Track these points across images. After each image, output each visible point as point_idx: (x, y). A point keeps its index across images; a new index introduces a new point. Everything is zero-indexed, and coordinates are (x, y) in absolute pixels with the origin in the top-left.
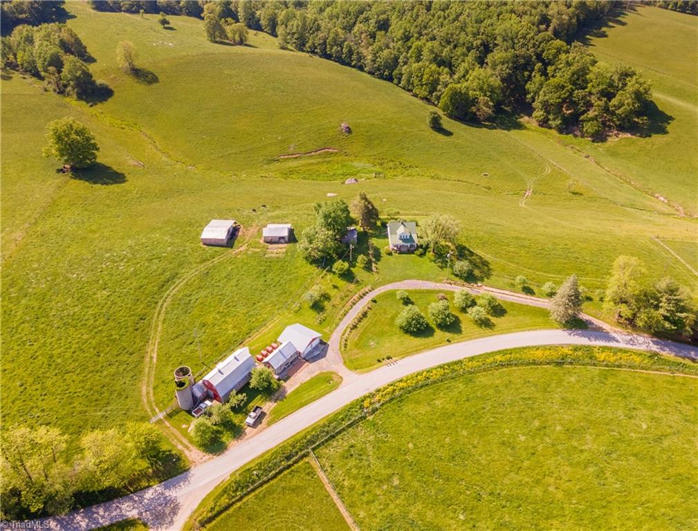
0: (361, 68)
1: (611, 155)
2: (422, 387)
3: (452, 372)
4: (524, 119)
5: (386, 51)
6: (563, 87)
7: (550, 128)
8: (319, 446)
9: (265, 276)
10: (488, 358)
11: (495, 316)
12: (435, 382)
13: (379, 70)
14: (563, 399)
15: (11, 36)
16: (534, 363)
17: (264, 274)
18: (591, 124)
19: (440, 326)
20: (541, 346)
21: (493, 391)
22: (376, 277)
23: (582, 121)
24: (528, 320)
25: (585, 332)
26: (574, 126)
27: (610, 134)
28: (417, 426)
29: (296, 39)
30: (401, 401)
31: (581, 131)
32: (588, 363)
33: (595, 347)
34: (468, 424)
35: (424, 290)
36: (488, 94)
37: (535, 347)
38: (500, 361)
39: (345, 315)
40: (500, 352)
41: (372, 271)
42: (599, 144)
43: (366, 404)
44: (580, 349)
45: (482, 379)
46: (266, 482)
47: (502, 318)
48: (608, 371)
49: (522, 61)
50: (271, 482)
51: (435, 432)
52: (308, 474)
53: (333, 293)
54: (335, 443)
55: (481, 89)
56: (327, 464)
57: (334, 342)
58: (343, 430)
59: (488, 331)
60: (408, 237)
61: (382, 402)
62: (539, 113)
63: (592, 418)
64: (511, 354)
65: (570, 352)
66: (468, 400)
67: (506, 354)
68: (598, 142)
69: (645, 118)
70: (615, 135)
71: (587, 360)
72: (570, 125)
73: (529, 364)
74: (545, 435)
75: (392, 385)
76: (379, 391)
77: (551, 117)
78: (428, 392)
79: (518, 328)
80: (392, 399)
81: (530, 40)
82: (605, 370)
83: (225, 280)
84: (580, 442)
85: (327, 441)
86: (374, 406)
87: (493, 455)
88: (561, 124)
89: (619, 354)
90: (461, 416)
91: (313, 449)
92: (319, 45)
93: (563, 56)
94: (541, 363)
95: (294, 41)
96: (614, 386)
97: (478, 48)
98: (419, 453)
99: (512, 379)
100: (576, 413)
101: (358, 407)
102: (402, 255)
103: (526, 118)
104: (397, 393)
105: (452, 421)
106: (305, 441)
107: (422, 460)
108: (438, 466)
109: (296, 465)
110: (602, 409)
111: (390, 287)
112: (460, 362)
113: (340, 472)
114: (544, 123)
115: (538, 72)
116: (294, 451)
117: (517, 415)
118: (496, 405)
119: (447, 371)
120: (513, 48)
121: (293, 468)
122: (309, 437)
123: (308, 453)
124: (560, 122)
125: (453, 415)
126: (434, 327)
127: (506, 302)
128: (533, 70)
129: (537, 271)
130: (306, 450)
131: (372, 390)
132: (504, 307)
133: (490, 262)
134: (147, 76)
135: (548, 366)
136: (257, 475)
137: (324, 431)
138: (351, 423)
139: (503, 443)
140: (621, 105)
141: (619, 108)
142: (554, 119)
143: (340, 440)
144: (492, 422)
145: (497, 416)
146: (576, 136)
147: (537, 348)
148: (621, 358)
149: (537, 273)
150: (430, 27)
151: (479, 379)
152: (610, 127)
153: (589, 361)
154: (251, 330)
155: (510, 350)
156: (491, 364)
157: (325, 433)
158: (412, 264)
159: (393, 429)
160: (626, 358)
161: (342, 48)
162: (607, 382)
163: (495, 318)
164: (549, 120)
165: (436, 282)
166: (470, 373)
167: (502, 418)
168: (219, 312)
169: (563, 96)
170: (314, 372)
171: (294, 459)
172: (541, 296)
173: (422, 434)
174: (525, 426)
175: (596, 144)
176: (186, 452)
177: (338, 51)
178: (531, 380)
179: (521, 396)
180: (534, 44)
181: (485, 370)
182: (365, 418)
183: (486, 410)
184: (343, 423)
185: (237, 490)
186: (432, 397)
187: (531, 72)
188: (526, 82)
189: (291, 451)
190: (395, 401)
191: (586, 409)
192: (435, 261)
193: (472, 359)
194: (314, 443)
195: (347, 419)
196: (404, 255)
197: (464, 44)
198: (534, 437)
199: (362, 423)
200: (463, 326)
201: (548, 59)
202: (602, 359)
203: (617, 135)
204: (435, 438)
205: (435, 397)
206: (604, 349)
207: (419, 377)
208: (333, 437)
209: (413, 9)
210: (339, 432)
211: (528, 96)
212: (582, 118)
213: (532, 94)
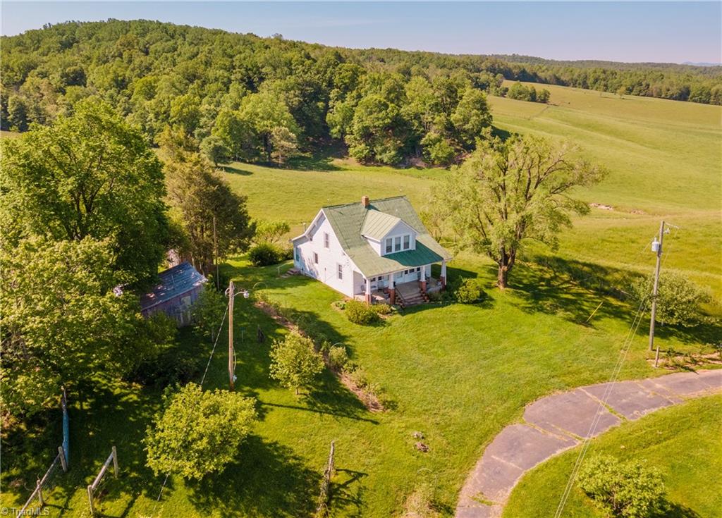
4: (336, 162)
7: (382, 163)
18: (439, 147)
23: (423, 146)
26: (411, 158)
27: (463, 158)
31: (428, 160)
36: (283, 123)
49: (309, 90)
55: (272, 117)
62: (357, 149)
72: (408, 156)
77: (378, 149)
88: (395, 156)
93: (362, 78)
103: (341, 159)
114: (369, 160)
115: (337, 100)
124: (393, 153)
128: (329, 99)
141: (465, 123)
142: (384, 151)
146: (419, 168)
152: (459, 151)
164: (375, 154)
187: (326, 102)
188: (325, 115)
211: (334, 130)
212: (423, 142)
213: (338, 127)
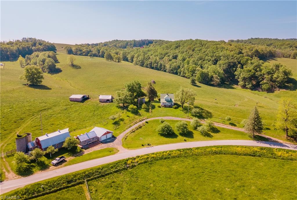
0: (165, 71)
1: (277, 97)
2: (165, 159)
3: (185, 154)
4: (235, 86)
5: (175, 63)
6: (250, 71)
7: (247, 88)
8: (92, 179)
9: (94, 112)
10: (207, 149)
11: (213, 133)
12: (174, 157)
13: (172, 70)
14: (256, 173)
15: (31, 55)
16: (236, 154)
17: (94, 111)
18: (266, 85)
19: (181, 134)
20: (240, 146)
21: (210, 165)
22: (150, 114)
23: (261, 84)
24: (232, 135)
25: (267, 142)
26: (258, 87)
27: (275, 90)
28: (158, 176)
29: (141, 63)
30: (151, 164)
31: (262, 89)
32: (271, 157)
33: (274, 149)
34: (191, 179)
35: (175, 120)
36: (217, 74)
37: (236, 146)
38: (215, 151)
39: (130, 127)
40: (215, 146)
41: (149, 112)
42: (271, 93)
43: (129, 162)
44: (265, 149)
45: (204, 159)
46: (47, 193)
47: (217, 133)
48: (284, 162)
49: (232, 64)
50: (51, 194)
51: (169, 180)
52: (79, 193)
53: (126, 118)
54: (103, 180)
55: (214, 72)
56: (94, 189)
57: (120, 137)
58: (111, 173)
59: (209, 138)
60: (170, 100)
61: (139, 163)
62: (241, 83)
63: (276, 184)
64: (222, 148)
65: (258, 150)
66: (193, 167)
67: (219, 148)
68: (270, 93)
69: (291, 84)
70: (278, 90)
71: (270, 155)
72: (256, 87)
73: (232, 154)
74: (244, 190)
75: (147, 155)
76: (138, 157)
77: (247, 84)
78: (169, 161)
79: (226, 138)
80: (145, 162)
81: (235, 57)
82: (283, 161)
83: (74, 112)
84: (269, 196)
85: (98, 177)
86: (134, 164)
87: (206, 196)
88: (251, 86)
89: (290, 153)
90: (188, 174)
91: (88, 181)
92: (149, 64)
93: (249, 62)
94: (240, 154)
95: (140, 63)
96: (290, 169)
97: (213, 60)
98: (156, 189)
99: (222, 160)
100: (266, 181)
101: (124, 163)
102: (166, 108)
103: (236, 86)
104: (149, 159)
105: (181, 176)
106: (84, 175)
107: (157, 193)
108: (167, 198)
109: (73, 188)
110: (283, 180)
111: (157, 118)
112: (191, 149)
113: (101, 194)
114: (244, 87)
115: (239, 68)
116: (74, 179)
117: (225, 178)
118: (211, 172)
119: (182, 153)
120: (228, 59)
121: (70, 188)
122: (87, 173)
123: (84, 182)
124: (251, 85)
125: (183, 173)
126: (178, 135)
127: (220, 128)
128: (237, 67)
129: (238, 117)
130: (82, 180)
131: (135, 156)
132: (219, 129)
133: (212, 112)
134: (77, 67)
135: (245, 156)
136: (43, 188)
137: (98, 172)
138: (117, 170)
139: (214, 191)
140: (278, 77)
141: (278, 79)
142: (248, 85)
143: (107, 178)
144: (207, 180)
145: (211, 177)
146: (259, 91)
147: (238, 147)
148: (292, 155)
149: (238, 118)
150: (194, 55)
151: (202, 159)
152: (275, 87)
153: (271, 156)
154: (77, 129)
155: (222, 146)
156: (209, 152)
157: (98, 173)
158: (170, 111)
159: (143, 176)
160: (295, 155)
161: (158, 64)
162: (285, 167)
163: (213, 134)
164: (246, 85)
165: (182, 118)
166: (196, 155)
167: (215, 178)
168: (64, 121)
169: (251, 74)
170: (103, 147)
171: (73, 183)
172: (240, 127)
173: (160, 180)
174: (230, 184)
175: (269, 94)
176: (6, 173)
177: (156, 65)
178: (234, 162)
179: (227, 169)
180: (237, 59)
181: (205, 155)
182: (127, 169)
183: (204, 174)
184: (112, 169)
185: (25, 194)
186: (171, 164)
187: (236, 68)
188: (235, 72)
189: (72, 178)
190: (147, 163)
191: (272, 179)
192: (183, 111)
193: (198, 148)
194: (90, 177)
195: (114, 168)
196: (167, 108)
197: (207, 60)
198: (236, 190)
199: (124, 172)
200: (194, 136)
201: (243, 63)
202: (279, 155)
203: (279, 90)
204: (169, 183)
205: (172, 164)
206: (280, 150)
207: (164, 153)
208: (103, 176)
209: (187, 51)
210: (108, 174)
211: (236, 77)
212: (261, 83)
213: (237, 76)
